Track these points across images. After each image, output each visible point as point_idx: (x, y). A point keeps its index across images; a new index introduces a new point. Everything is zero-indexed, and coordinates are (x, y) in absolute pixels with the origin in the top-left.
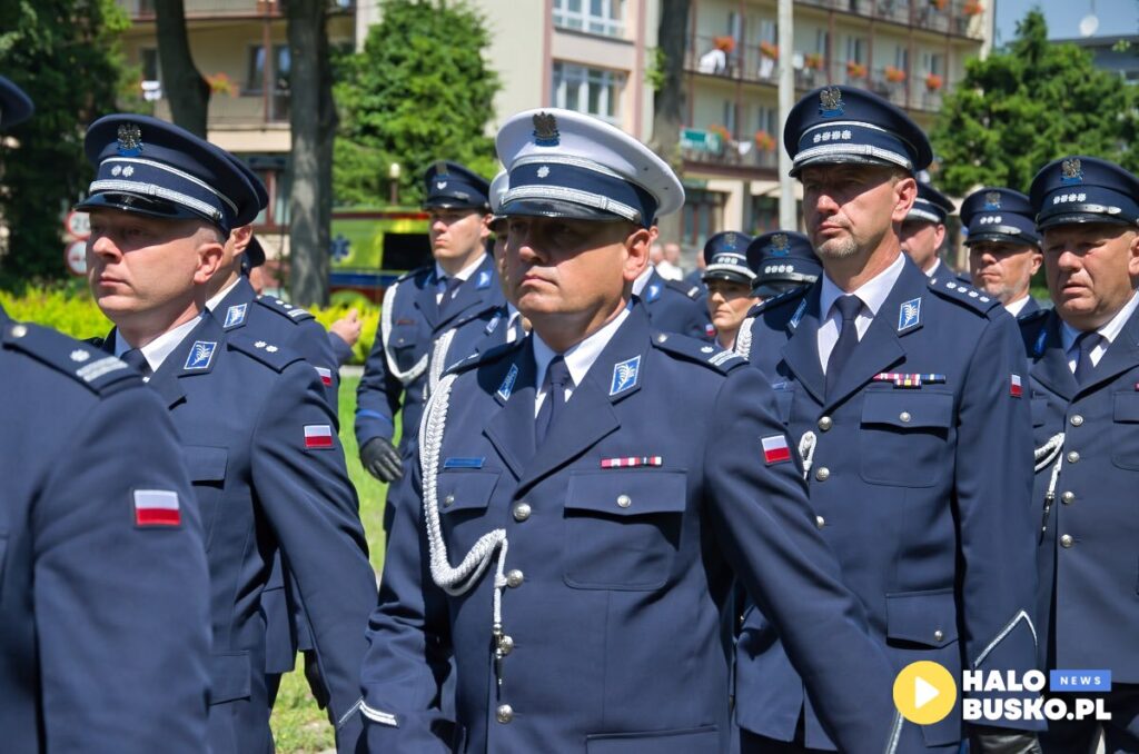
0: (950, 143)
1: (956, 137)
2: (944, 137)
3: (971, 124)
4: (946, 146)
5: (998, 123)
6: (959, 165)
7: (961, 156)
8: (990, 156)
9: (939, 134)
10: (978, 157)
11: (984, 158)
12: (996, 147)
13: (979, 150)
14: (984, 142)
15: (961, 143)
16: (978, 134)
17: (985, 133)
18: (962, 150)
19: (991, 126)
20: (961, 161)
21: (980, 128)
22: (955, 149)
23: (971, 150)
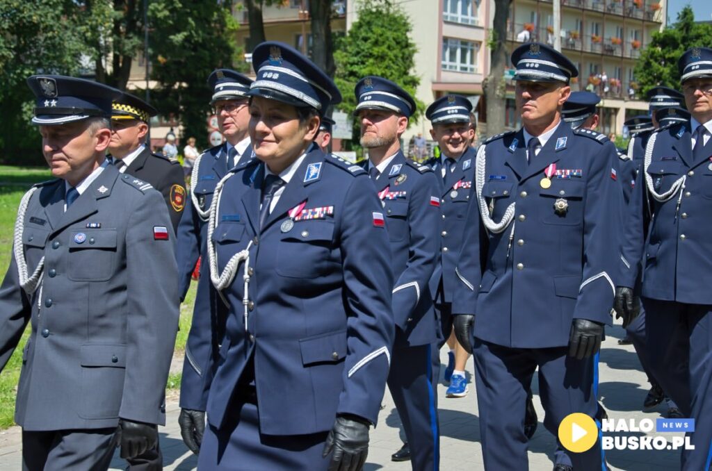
0: (644, 74)
1: (647, 71)
2: (641, 71)
3: (655, 65)
4: (642, 76)
5: (669, 64)
6: (649, 85)
7: (650, 81)
8: (665, 81)
9: (638, 70)
10: (658, 81)
11: (661, 82)
12: (667, 76)
13: (659, 78)
14: (661, 74)
15: (650, 74)
16: (659, 70)
17: (662, 69)
18: (650, 78)
19: (665, 65)
20: (650, 83)
21: (660, 67)
22: (646, 77)
23: (654, 77)
